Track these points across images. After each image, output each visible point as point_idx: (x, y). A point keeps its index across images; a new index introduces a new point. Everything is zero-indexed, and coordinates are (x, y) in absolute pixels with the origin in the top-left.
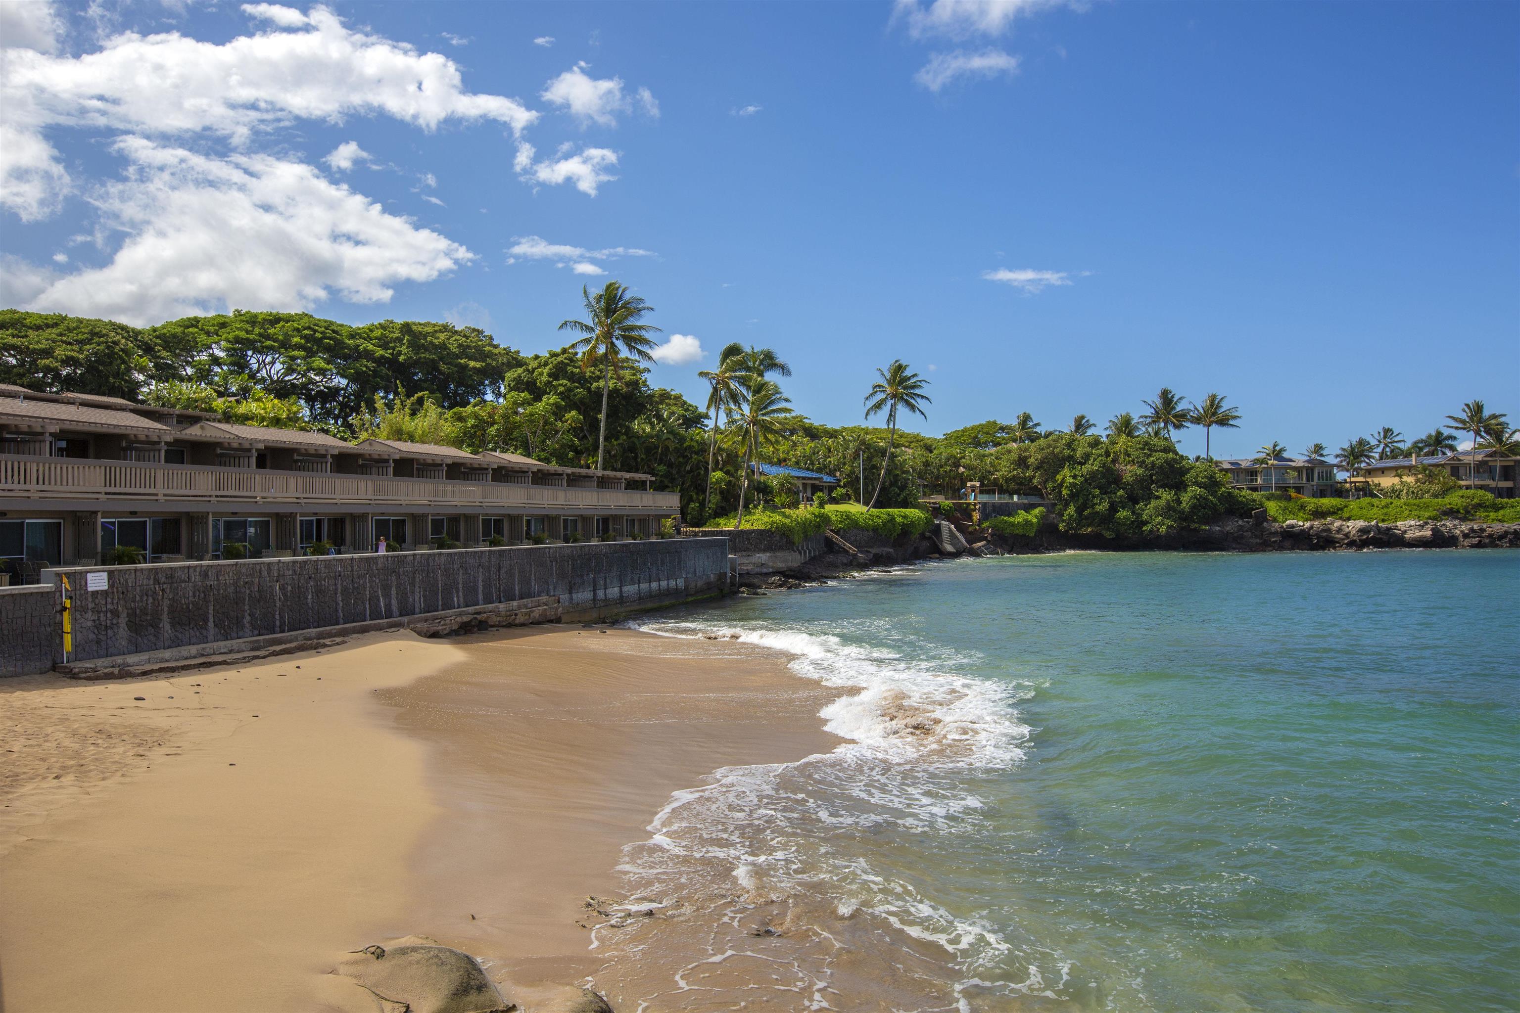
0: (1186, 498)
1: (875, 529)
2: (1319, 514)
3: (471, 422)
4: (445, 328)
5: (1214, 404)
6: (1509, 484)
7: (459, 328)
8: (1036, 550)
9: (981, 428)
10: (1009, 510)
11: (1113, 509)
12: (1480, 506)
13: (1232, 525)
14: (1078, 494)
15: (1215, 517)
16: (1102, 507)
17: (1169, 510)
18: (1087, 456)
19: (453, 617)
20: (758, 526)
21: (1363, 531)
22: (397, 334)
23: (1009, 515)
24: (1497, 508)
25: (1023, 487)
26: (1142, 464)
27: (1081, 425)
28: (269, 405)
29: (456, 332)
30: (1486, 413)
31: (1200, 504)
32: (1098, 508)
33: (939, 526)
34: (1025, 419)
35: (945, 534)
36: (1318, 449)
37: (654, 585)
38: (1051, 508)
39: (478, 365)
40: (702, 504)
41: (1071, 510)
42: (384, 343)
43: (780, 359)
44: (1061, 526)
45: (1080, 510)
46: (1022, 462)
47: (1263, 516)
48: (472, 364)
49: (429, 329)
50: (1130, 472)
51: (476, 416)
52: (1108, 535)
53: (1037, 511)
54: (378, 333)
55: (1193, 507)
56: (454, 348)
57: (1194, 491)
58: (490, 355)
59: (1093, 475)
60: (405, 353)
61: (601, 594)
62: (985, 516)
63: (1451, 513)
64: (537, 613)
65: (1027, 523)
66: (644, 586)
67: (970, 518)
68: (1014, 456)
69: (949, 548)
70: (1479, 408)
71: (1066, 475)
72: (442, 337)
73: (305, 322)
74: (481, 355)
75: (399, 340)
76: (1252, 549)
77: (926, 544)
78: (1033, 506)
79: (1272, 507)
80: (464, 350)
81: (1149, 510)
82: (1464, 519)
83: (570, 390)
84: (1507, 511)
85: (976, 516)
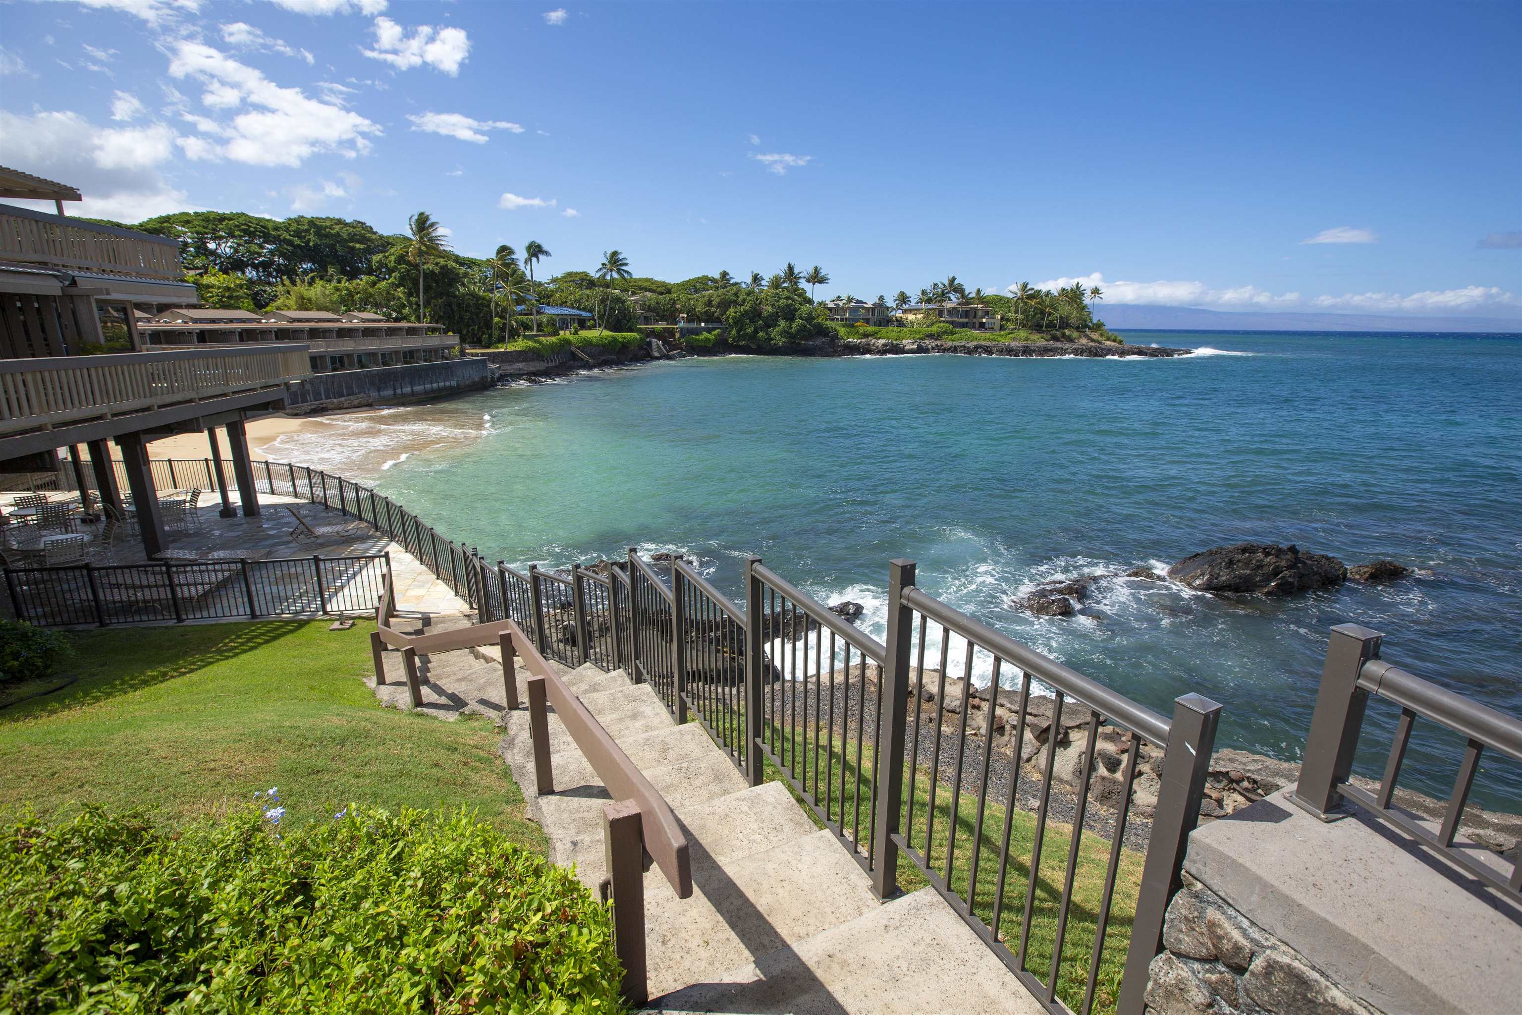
0: (795, 326)
1: (604, 346)
2: (866, 335)
3: (344, 292)
4: (339, 222)
5: (817, 271)
6: (966, 320)
7: (348, 221)
8: (715, 354)
9: (697, 280)
10: (697, 332)
11: (756, 331)
12: (945, 332)
13: (819, 341)
14: (738, 322)
15: (810, 336)
16: (750, 330)
17: (785, 333)
18: (744, 301)
19: (306, 407)
20: (518, 349)
21: (884, 345)
22: (306, 227)
23: (697, 334)
24: (953, 333)
25: (709, 318)
26: (773, 305)
27: (756, 279)
28: (221, 279)
29: (346, 225)
30: (956, 282)
31: (802, 329)
32: (748, 331)
33: (650, 342)
34: (724, 274)
35: (654, 346)
36: (881, 298)
37: (435, 385)
38: (724, 330)
39: (362, 247)
40: (490, 336)
41: (734, 331)
42: (298, 234)
43: (545, 247)
44: (730, 340)
45: (738, 332)
46: (709, 303)
47: (836, 336)
48: (358, 246)
49: (328, 223)
50: (767, 310)
51: (347, 289)
52: (753, 346)
53: (716, 332)
54: (294, 227)
55: (798, 331)
56: (345, 236)
57: (799, 321)
58: (370, 240)
59: (746, 312)
60: (313, 240)
61: (399, 391)
62: (682, 335)
63: (931, 336)
64: (356, 402)
65: (707, 339)
66: (428, 386)
67: (673, 336)
68: (706, 299)
69: (656, 354)
70: (954, 279)
71: (731, 312)
72: (337, 228)
73: (241, 220)
74: (363, 240)
75: (307, 231)
76: (828, 355)
77: (642, 352)
78: (714, 329)
79: (842, 331)
80: (352, 238)
81: (775, 332)
82: (936, 339)
83: (408, 271)
84: (958, 335)
85: (677, 335)
